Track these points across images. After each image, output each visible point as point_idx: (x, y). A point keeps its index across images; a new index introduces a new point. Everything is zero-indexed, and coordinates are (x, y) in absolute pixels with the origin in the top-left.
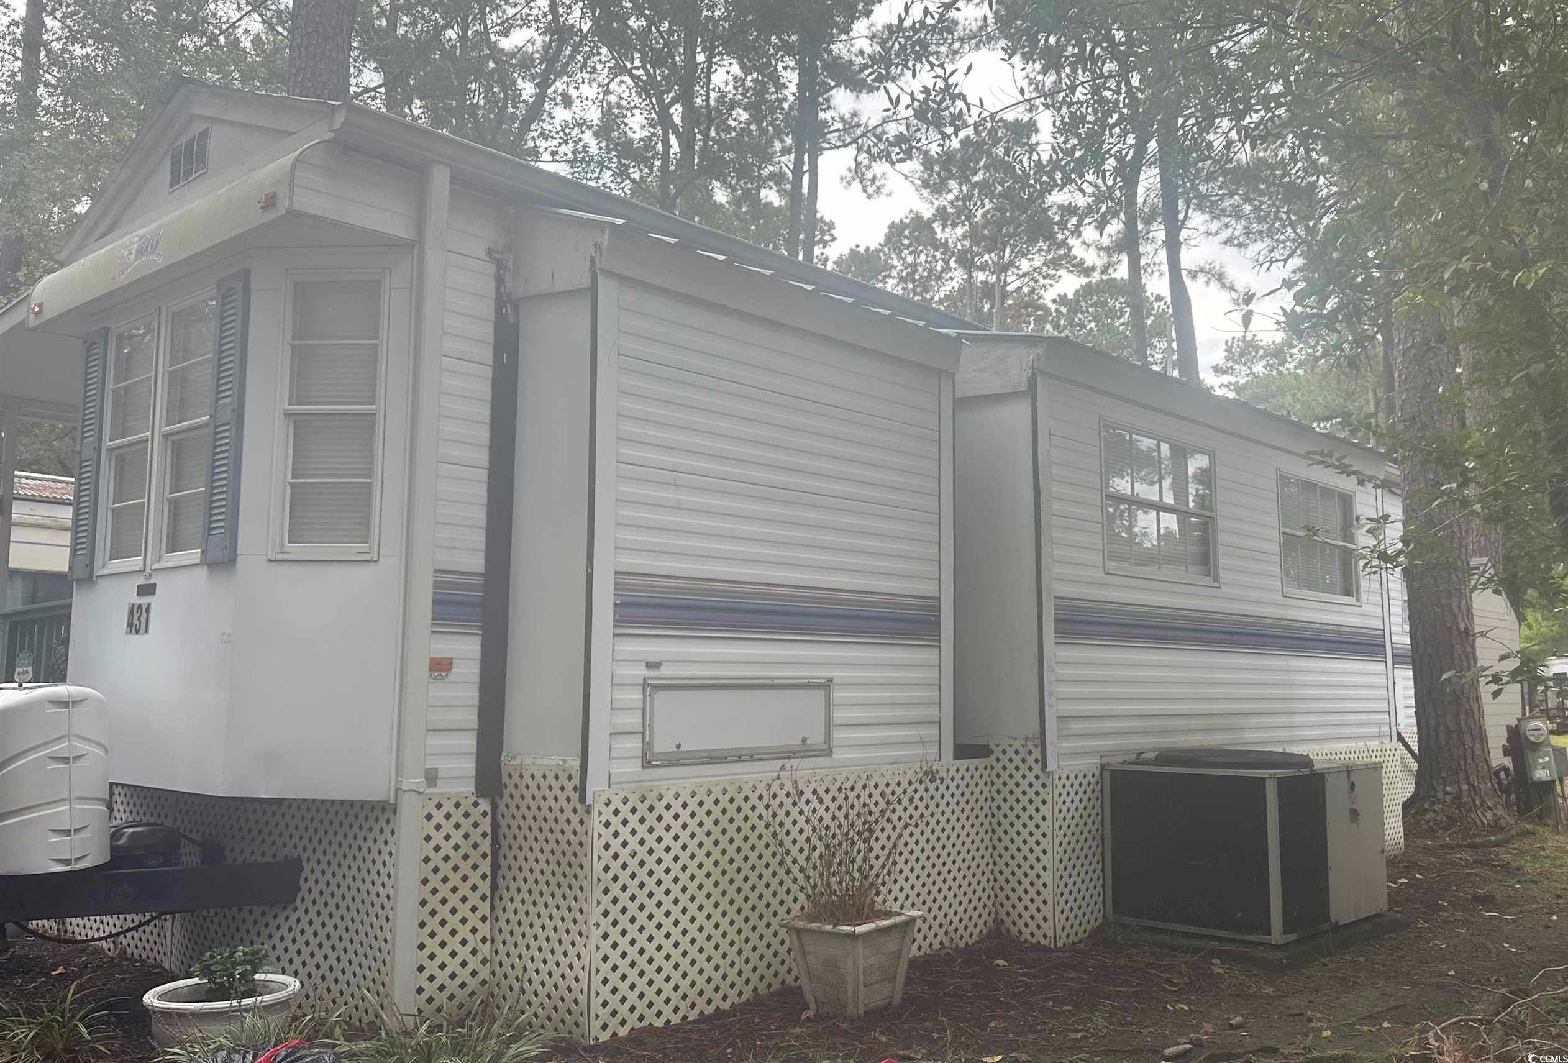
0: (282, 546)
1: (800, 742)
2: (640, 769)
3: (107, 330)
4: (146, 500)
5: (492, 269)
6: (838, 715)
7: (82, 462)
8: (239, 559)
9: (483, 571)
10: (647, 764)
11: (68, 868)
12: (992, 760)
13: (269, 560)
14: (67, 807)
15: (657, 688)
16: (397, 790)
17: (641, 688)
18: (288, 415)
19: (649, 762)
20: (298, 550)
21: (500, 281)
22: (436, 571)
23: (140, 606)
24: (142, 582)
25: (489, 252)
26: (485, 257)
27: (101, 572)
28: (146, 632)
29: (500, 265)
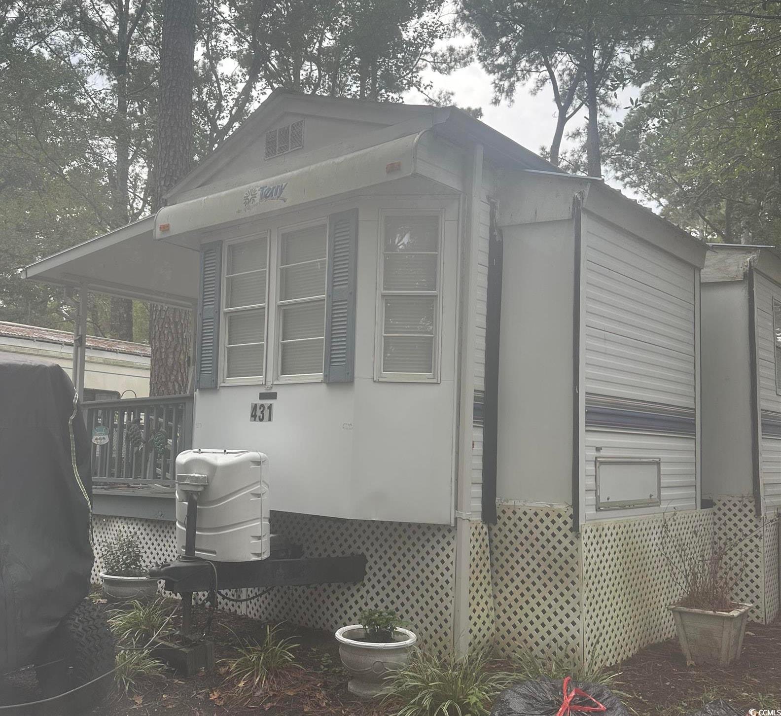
0: (381, 373)
1: (649, 497)
2: (595, 512)
3: (222, 242)
4: (264, 343)
5: (487, 208)
6: (664, 481)
7: (203, 320)
8: (356, 380)
9: (483, 389)
10: (598, 509)
11: (259, 559)
12: (715, 509)
13: (375, 382)
14: (259, 523)
15: (602, 463)
16: (456, 519)
17: (594, 463)
18: (383, 296)
19: (599, 508)
20: (390, 376)
21: (492, 216)
22: (475, 391)
23: (262, 406)
24: (263, 391)
25: (488, 198)
26: (486, 201)
27: (223, 385)
28: (270, 420)
29: (493, 206)
